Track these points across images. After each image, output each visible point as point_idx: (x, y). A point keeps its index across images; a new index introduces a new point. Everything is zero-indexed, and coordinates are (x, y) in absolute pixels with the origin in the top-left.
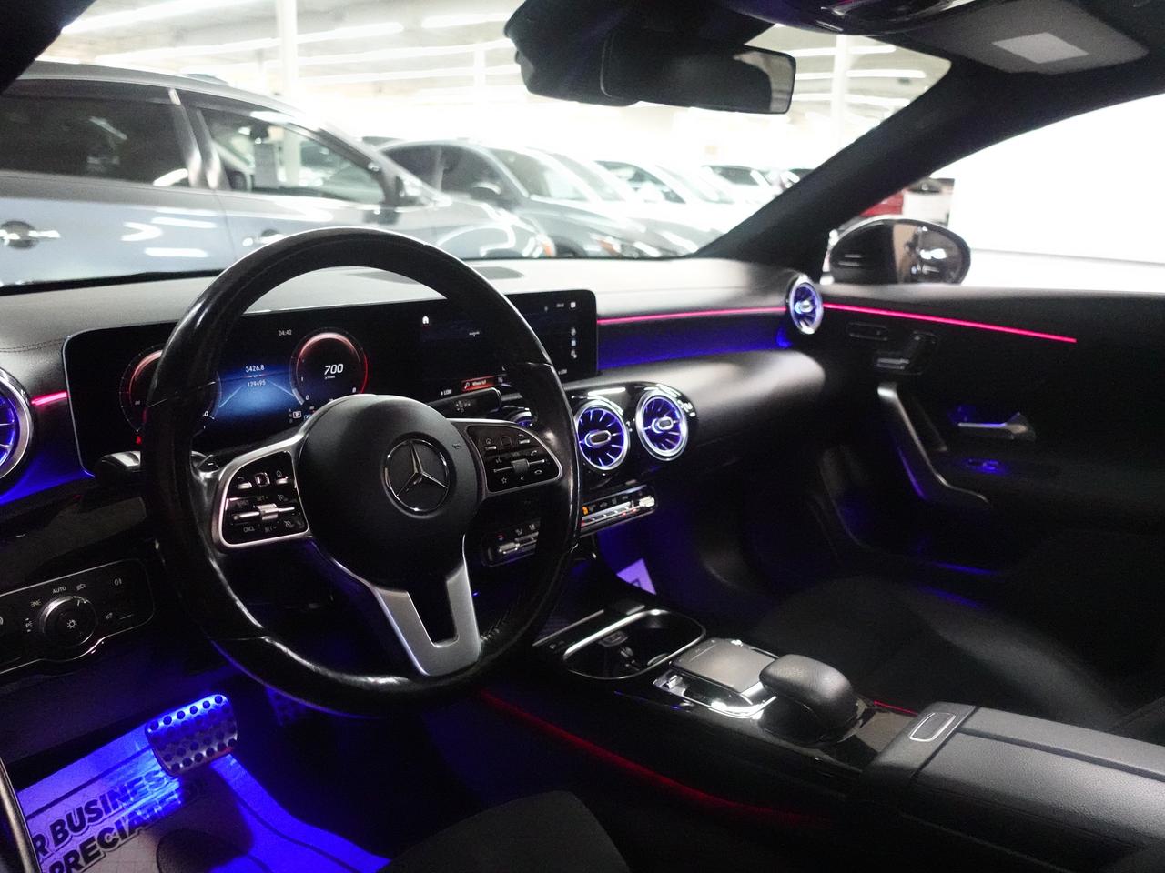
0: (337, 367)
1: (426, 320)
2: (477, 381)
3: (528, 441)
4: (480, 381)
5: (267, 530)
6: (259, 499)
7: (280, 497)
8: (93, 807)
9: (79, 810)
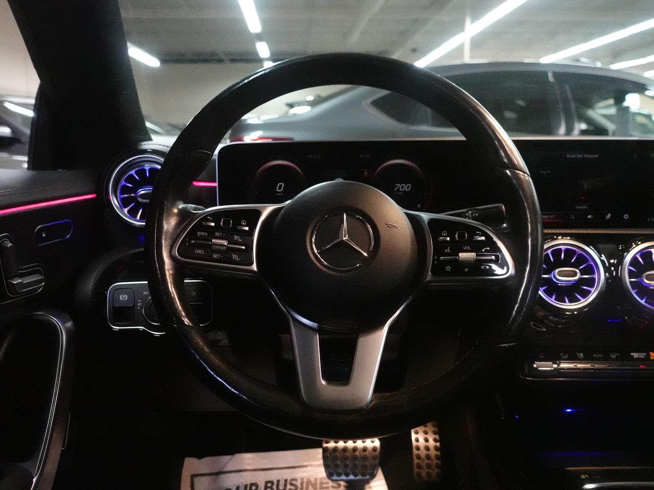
0: (405, 187)
3: (483, 238)
4: (549, 215)
5: (215, 256)
6: (217, 234)
7: (236, 237)
8: (294, 482)
9: (286, 481)
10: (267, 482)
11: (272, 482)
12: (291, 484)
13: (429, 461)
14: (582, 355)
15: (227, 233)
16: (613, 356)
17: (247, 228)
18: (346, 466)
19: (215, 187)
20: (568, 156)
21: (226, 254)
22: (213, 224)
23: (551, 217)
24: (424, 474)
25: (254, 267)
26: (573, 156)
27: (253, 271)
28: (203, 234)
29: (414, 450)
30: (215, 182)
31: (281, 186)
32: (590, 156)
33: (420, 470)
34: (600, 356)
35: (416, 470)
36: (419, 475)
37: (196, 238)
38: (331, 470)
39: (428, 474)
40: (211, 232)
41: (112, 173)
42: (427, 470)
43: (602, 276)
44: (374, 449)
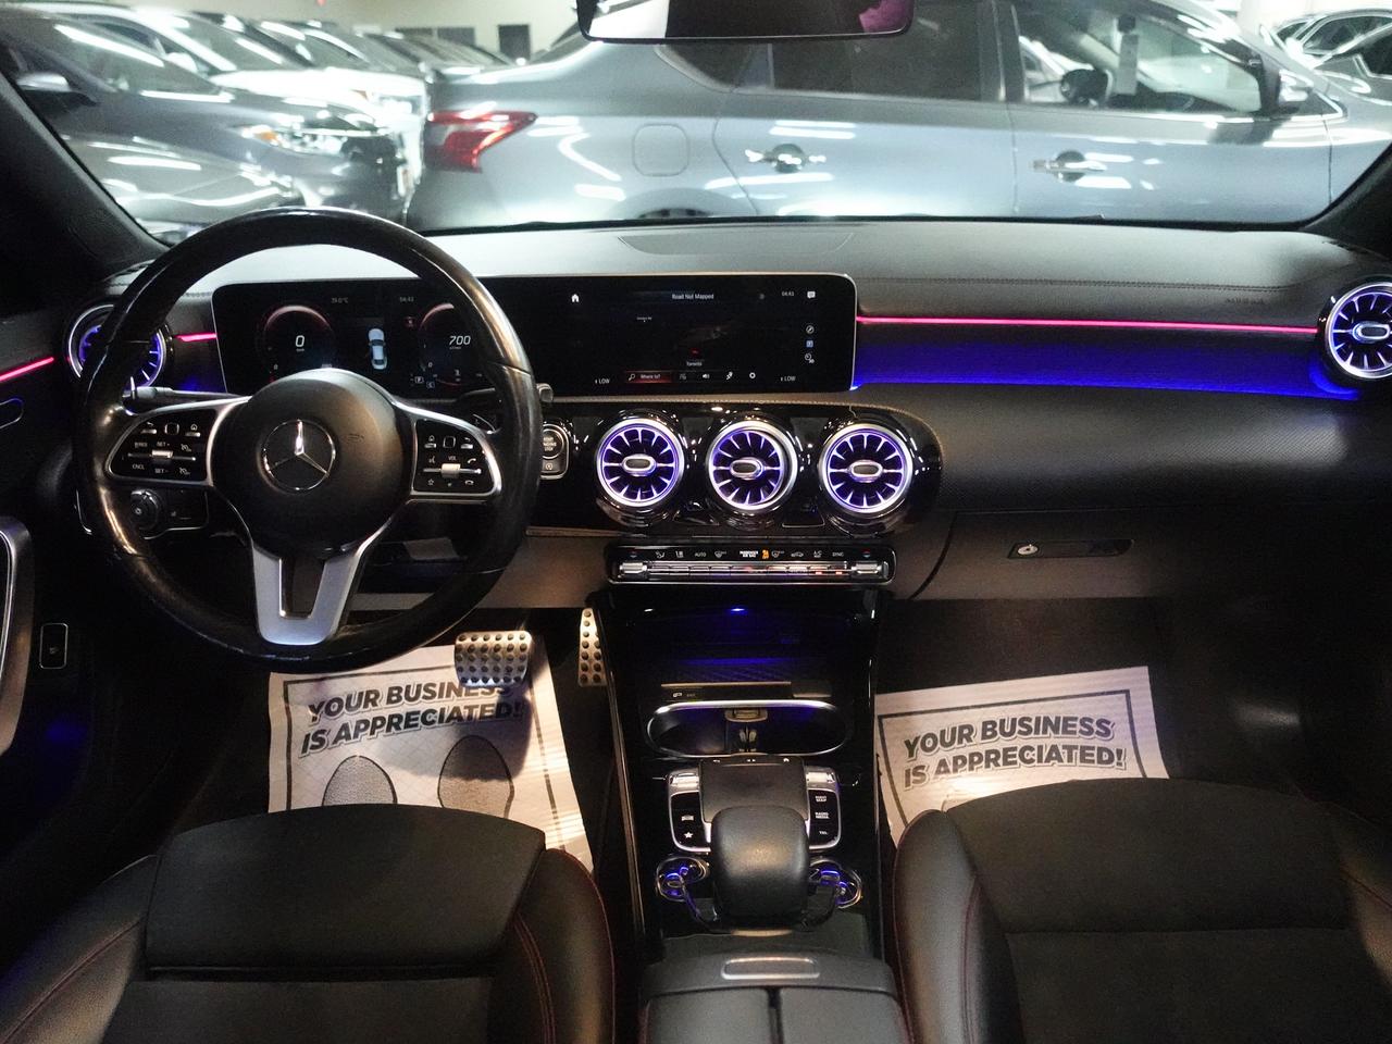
0: (463, 339)
1: (575, 298)
2: (647, 374)
3: (471, 447)
4: (653, 374)
5: (158, 471)
6: (160, 444)
7: (184, 447)
8: (431, 688)
9: (419, 686)
10: (391, 689)
11: (399, 689)
12: (426, 690)
13: (586, 661)
14: (681, 553)
15: (173, 443)
16: (719, 555)
17: (198, 435)
18: (484, 670)
19: (214, 339)
20: (674, 296)
21: (171, 468)
22: (155, 432)
23: (656, 377)
24: (590, 676)
25: (210, 481)
26: (681, 297)
27: (207, 488)
28: (141, 444)
29: (581, 647)
30: (213, 332)
31: (300, 340)
32: (702, 297)
33: (587, 673)
34: (704, 554)
35: (581, 672)
36: (585, 679)
37: (133, 450)
38: (464, 674)
39: (597, 679)
40: (152, 443)
41: (75, 320)
42: (595, 673)
43: (680, 466)
44: (523, 649)
